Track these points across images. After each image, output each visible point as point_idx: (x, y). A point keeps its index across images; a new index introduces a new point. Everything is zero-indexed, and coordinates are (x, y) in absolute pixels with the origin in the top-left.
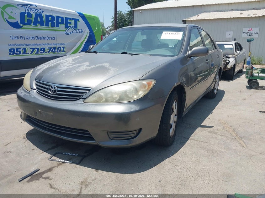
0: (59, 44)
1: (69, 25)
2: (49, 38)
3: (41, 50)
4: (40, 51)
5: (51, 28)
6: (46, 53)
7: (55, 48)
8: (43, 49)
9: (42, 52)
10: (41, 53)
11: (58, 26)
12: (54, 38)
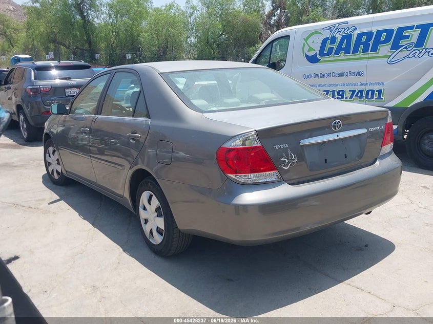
0: (371, 84)
1: (403, 42)
2: (352, 74)
3: (338, 94)
4: (337, 96)
5: (361, 56)
6: (346, 98)
7: (361, 91)
8: (341, 93)
9: (340, 97)
10: (338, 98)
11: (375, 49)
12: (362, 73)
